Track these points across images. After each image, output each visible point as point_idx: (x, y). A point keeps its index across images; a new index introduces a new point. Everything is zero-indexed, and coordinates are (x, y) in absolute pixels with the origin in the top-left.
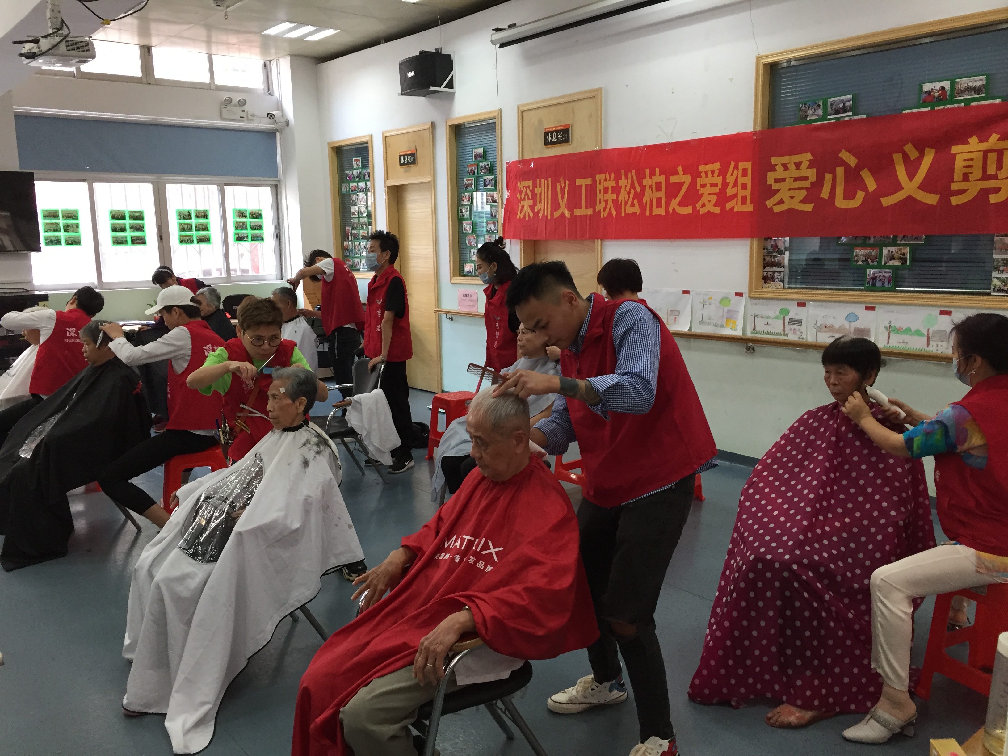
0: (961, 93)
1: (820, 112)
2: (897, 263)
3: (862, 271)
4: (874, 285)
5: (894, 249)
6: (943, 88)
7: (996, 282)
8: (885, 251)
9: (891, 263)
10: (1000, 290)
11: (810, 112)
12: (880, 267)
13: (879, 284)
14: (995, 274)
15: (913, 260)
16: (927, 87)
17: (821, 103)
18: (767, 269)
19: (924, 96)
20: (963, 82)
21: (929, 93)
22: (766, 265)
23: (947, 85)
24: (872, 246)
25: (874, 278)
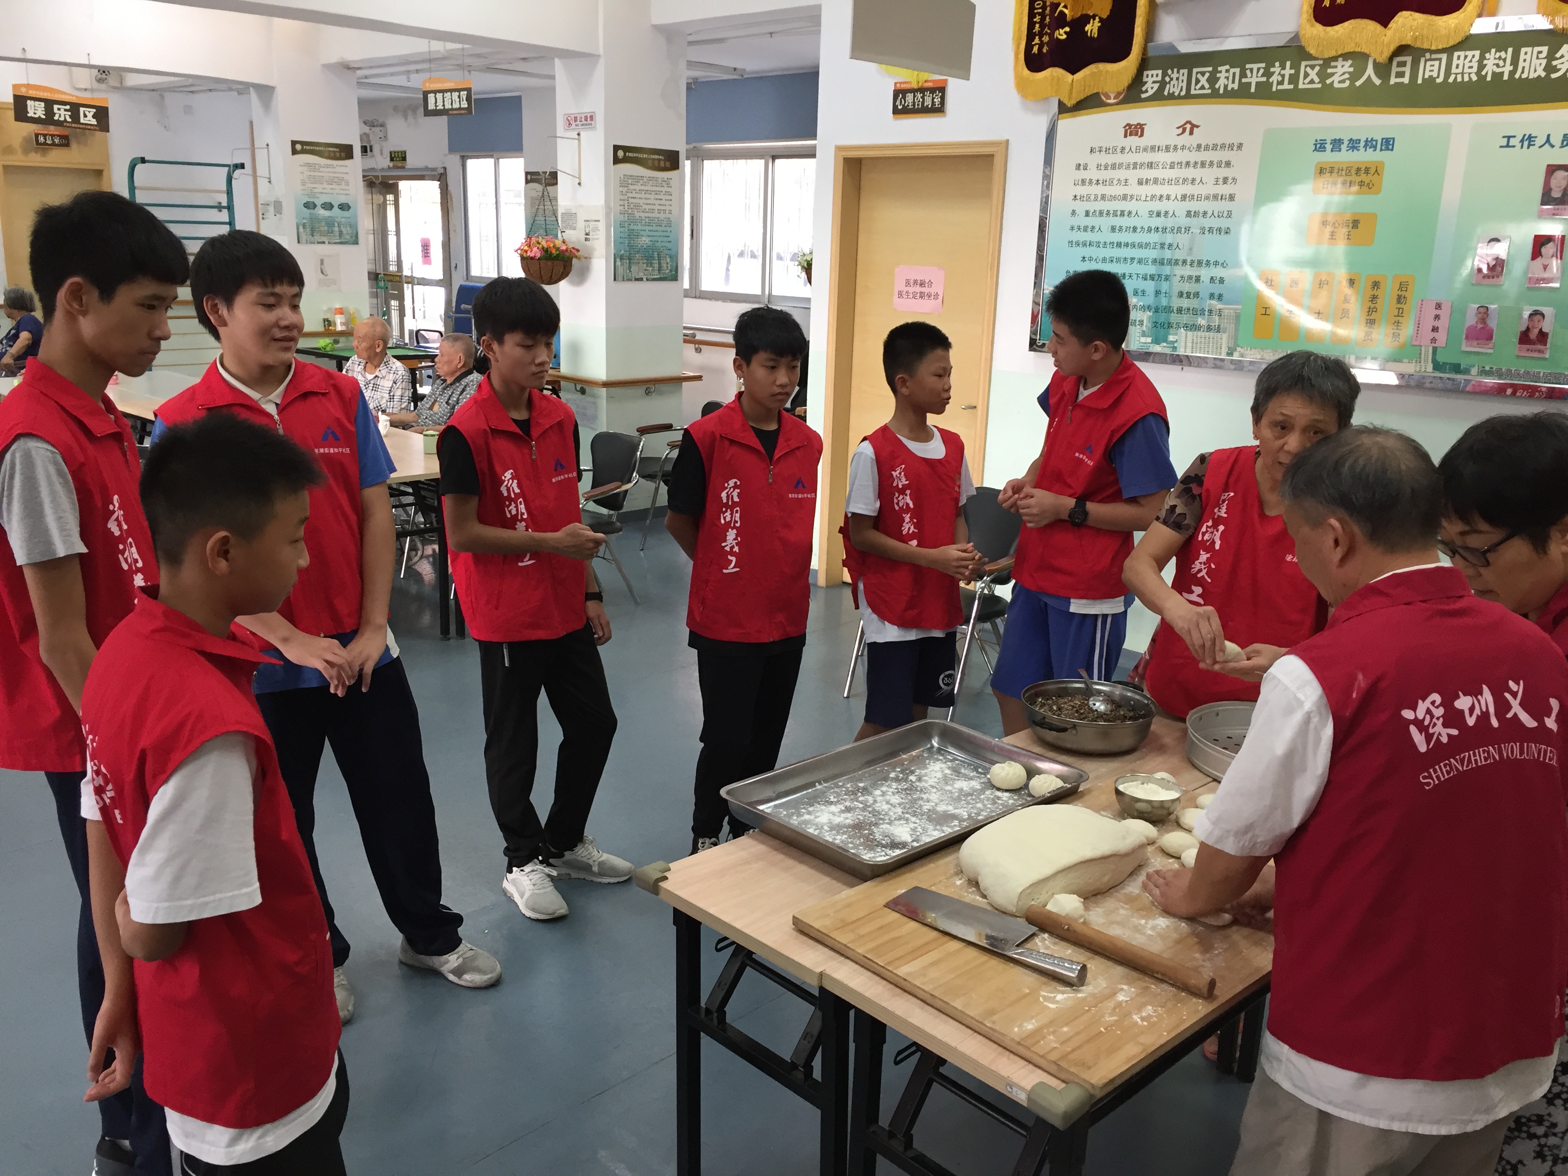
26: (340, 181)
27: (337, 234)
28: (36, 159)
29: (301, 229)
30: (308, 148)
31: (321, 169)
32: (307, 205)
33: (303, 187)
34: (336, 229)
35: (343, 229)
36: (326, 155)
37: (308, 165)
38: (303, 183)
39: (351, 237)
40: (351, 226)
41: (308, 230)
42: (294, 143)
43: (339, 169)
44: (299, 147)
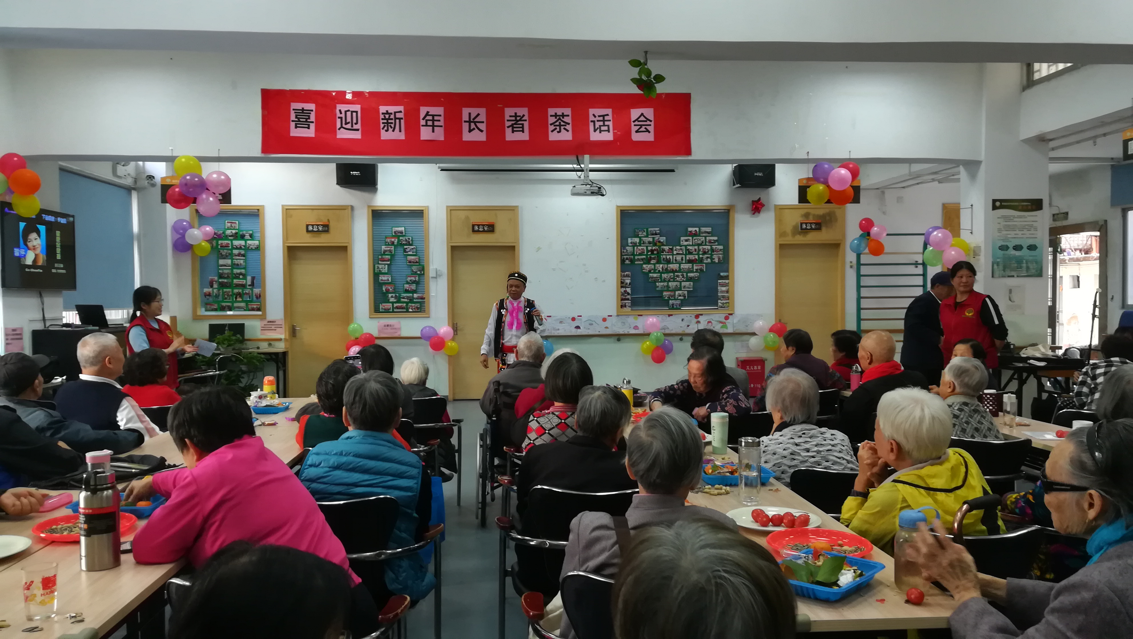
0: (703, 233)
1: (645, 234)
2: (682, 298)
3: (668, 301)
4: (673, 307)
5: (680, 292)
6: (696, 231)
7: (720, 304)
8: (677, 293)
9: (680, 298)
10: (722, 307)
11: (640, 233)
12: (675, 299)
13: (675, 307)
14: (719, 301)
15: (688, 297)
16: (690, 229)
17: (645, 230)
18: (623, 302)
19: (689, 233)
20: (703, 229)
21: (691, 232)
22: (622, 300)
23: (697, 229)
24: (671, 291)
25: (673, 304)
26: (1030, 228)
27: (1024, 269)
28: (800, 239)
29: (995, 266)
30: (1005, 204)
31: (1015, 220)
32: (1002, 248)
33: (999, 234)
34: (1024, 265)
35: (1030, 265)
36: (1020, 208)
37: (1005, 217)
38: (1000, 230)
39: (1037, 271)
40: (1037, 262)
41: (1001, 267)
42: (994, 201)
43: (1029, 219)
44: (998, 204)
